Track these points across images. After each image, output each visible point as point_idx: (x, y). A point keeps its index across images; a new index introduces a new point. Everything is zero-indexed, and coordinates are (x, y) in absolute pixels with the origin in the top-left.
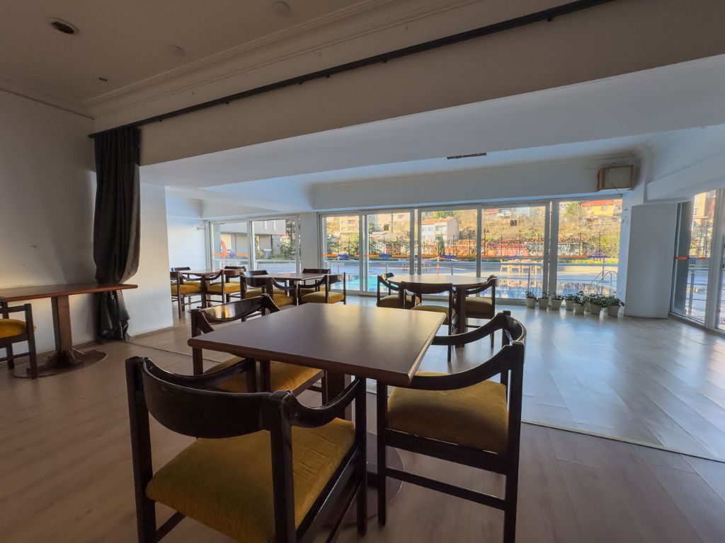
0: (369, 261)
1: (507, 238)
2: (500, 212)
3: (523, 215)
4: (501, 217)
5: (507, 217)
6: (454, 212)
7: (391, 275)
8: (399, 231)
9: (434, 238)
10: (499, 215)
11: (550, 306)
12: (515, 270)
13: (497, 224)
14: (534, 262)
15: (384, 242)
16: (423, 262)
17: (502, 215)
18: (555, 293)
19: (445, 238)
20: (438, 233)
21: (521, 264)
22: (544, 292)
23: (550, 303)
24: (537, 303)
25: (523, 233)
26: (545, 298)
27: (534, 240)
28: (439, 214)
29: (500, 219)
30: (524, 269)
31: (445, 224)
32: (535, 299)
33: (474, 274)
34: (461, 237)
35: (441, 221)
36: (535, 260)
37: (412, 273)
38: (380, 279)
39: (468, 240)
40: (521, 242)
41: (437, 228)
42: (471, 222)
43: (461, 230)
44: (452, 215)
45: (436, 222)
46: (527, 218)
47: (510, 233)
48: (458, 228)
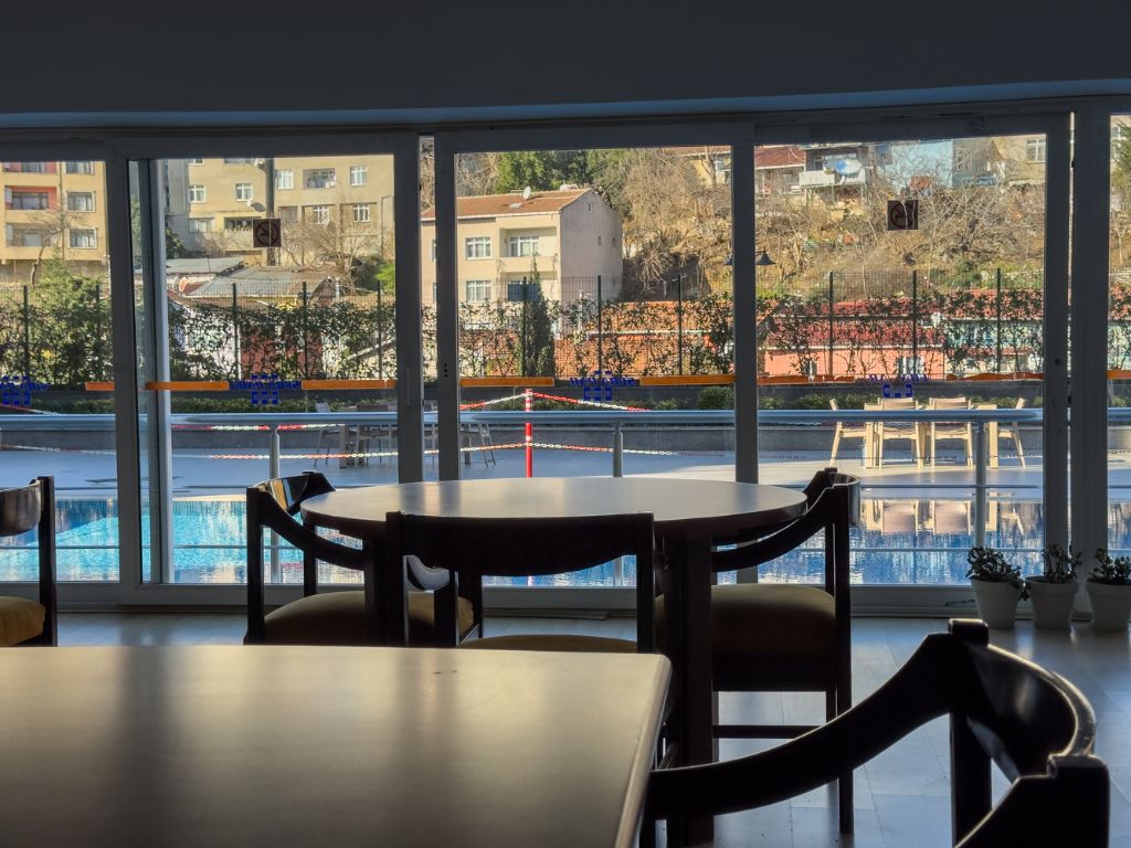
0: (172, 419)
1: (854, 292)
2: (815, 161)
3: (922, 182)
4: (822, 190)
5: (847, 192)
6: (593, 156)
7: (314, 485)
8: (311, 255)
9: (496, 293)
10: (810, 178)
11: (1081, 618)
12: (897, 449)
13: (804, 224)
14: (982, 407)
15: (234, 313)
16: (466, 414)
17: (823, 178)
18: (1101, 553)
19: (551, 291)
20: (519, 266)
21: (925, 419)
22: (1052, 552)
23: (1083, 601)
24: (1025, 606)
25: (926, 266)
26: (1056, 574)
27: (980, 305)
28: (517, 169)
29: (818, 202)
30: (941, 445)
31: (552, 219)
32: (1016, 583)
33: (726, 473)
34: (632, 285)
35: (529, 206)
36: (986, 395)
37: (409, 472)
38: (260, 509)
39: (670, 304)
40: (915, 317)
41: (511, 241)
42: (677, 213)
43: (633, 250)
44: (585, 177)
45: (505, 208)
46: (941, 196)
47: (862, 269)
48: (616, 242)
